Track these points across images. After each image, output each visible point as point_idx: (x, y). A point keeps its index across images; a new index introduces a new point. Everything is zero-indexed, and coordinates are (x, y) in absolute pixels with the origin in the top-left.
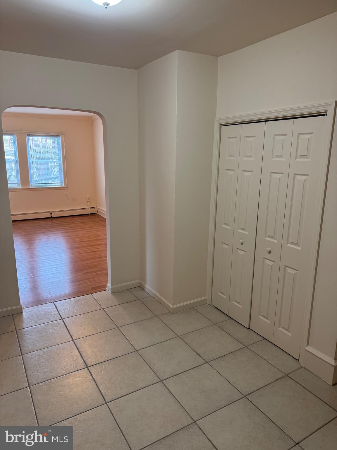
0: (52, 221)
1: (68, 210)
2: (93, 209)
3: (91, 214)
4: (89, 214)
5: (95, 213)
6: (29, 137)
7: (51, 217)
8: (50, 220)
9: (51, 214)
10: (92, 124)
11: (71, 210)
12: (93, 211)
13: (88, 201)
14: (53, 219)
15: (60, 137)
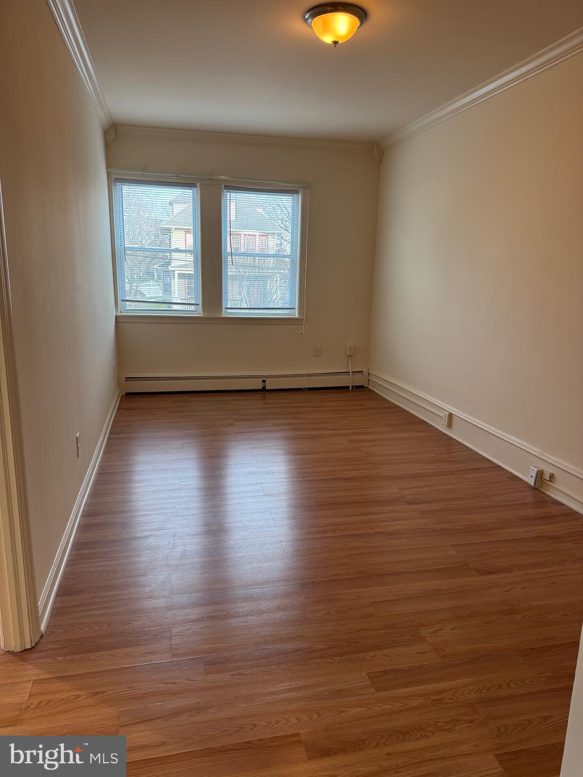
0: (264, 399)
1: (302, 376)
2: (359, 376)
3: (353, 387)
4: (348, 387)
5: (362, 387)
6: (228, 194)
7: (264, 390)
8: (260, 395)
9: (264, 381)
10: (380, 162)
11: (307, 375)
12: (358, 381)
13: (348, 356)
14: (268, 395)
15: (300, 195)
